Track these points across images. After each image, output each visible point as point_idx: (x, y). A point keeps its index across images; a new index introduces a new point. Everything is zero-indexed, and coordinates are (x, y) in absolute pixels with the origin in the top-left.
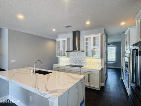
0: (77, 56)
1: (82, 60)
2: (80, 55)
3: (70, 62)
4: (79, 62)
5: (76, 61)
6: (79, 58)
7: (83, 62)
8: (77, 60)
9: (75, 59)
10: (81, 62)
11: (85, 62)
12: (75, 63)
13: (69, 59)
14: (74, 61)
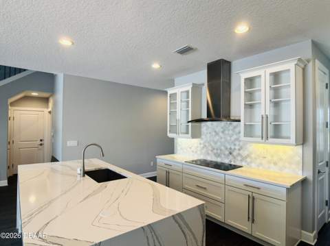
0: (221, 134)
1: (237, 148)
2: (231, 132)
4: (227, 152)
6: (226, 140)
7: (239, 154)
8: (223, 148)
9: (216, 143)
11: (244, 153)
12: (215, 154)
13: (200, 144)
14: (215, 151)
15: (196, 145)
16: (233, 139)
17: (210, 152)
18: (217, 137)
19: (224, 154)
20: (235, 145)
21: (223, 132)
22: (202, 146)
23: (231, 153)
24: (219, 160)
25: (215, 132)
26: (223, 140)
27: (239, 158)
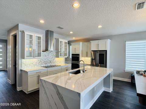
0: (47, 56)
1: (52, 60)
2: (51, 55)
3: (40, 64)
4: (49, 62)
5: (46, 62)
6: (49, 58)
7: (53, 62)
8: (48, 61)
9: (45, 59)
10: (52, 62)
11: (54, 61)
12: (45, 64)
13: (38, 61)
14: (45, 62)
15: (36, 62)
16: (51, 57)
17: (43, 63)
18: (46, 57)
19: (49, 63)
20: (52, 59)
21: (48, 55)
22: (39, 61)
23: (50, 62)
24: (47, 65)
25: (45, 55)
26: (48, 58)
27: (53, 63)
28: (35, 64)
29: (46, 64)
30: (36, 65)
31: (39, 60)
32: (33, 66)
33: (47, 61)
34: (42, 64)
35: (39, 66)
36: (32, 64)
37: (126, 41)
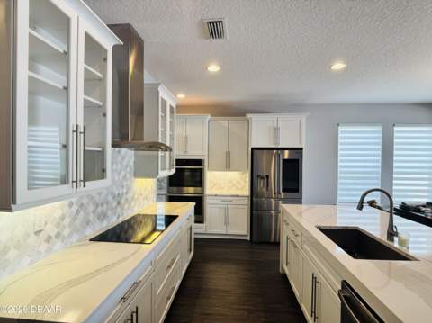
1: (125, 190)
3: (78, 222)
4: (114, 203)
5: (105, 207)
7: (126, 201)
8: (109, 198)
10: (123, 201)
11: (130, 196)
14: (98, 205)
19: (112, 209)
20: (123, 188)
23: (119, 203)
24: (105, 225)
27: (126, 206)
28: (53, 235)
29: (102, 217)
30: (58, 235)
31: (74, 200)
32: (44, 247)
33: (108, 203)
34: (88, 223)
35: (75, 238)
36: (38, 233)
37: (338, 125)
